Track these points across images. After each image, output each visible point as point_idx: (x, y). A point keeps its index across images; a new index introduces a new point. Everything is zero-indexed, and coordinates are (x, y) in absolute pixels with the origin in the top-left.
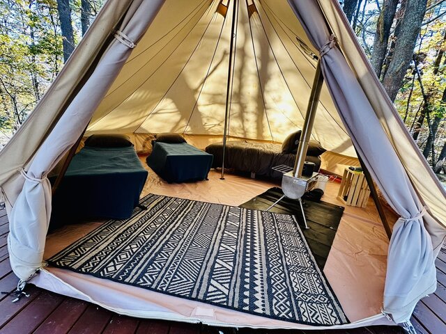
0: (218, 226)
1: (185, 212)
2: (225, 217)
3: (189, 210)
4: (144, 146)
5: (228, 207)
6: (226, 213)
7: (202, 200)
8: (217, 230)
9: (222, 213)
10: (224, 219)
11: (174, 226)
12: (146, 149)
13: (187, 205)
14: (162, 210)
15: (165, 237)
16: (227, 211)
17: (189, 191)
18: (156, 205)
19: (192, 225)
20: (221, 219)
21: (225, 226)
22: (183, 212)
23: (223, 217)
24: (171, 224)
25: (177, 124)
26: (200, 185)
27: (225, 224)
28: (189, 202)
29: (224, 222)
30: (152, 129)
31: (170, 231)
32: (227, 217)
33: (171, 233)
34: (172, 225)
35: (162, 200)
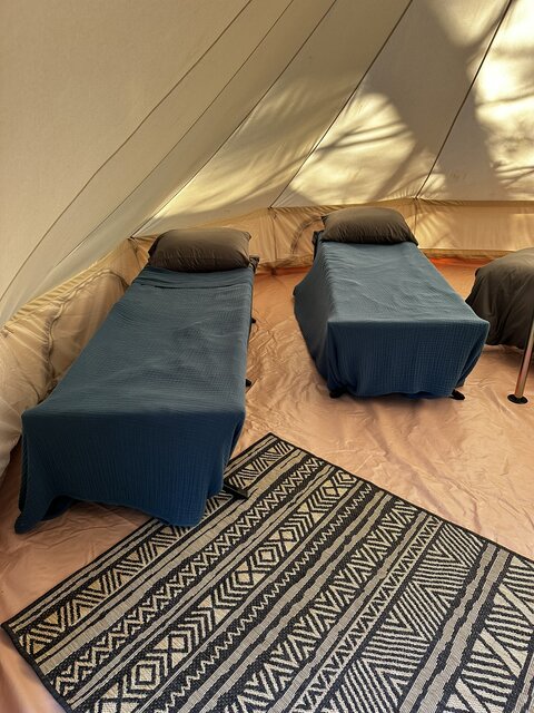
0: (440, 646)
1: (348, 540)
2: (477, 607)
3: (363, 533)
4: (295, 246)
5: (502, 557)
6: (487, 588)
7: (415, 498)
8: (432, 663)
9: (468, 580)
10: (473, 616)
11: (298, 598)
12: (298, 255)
13: (361, 508)
14: (283, 513)
15: (261, 639)
16: (492, 577)
17: (383, 445)
18: (273, 487)
19: (352, 610)
20: (459, 612)
21: (467, 655)
22: (340, 540)
23: (469, 607)
24: (295, 580)
25: (401, 169)
26: (427, 415)
27: (471, 641)
28: (369, 497)
29: (466, 629)
30: (322, 190)
31: (284, 612)
32: (487, 608)
33: (283, 623)
34: (295, 589)
35: (296, 467)
